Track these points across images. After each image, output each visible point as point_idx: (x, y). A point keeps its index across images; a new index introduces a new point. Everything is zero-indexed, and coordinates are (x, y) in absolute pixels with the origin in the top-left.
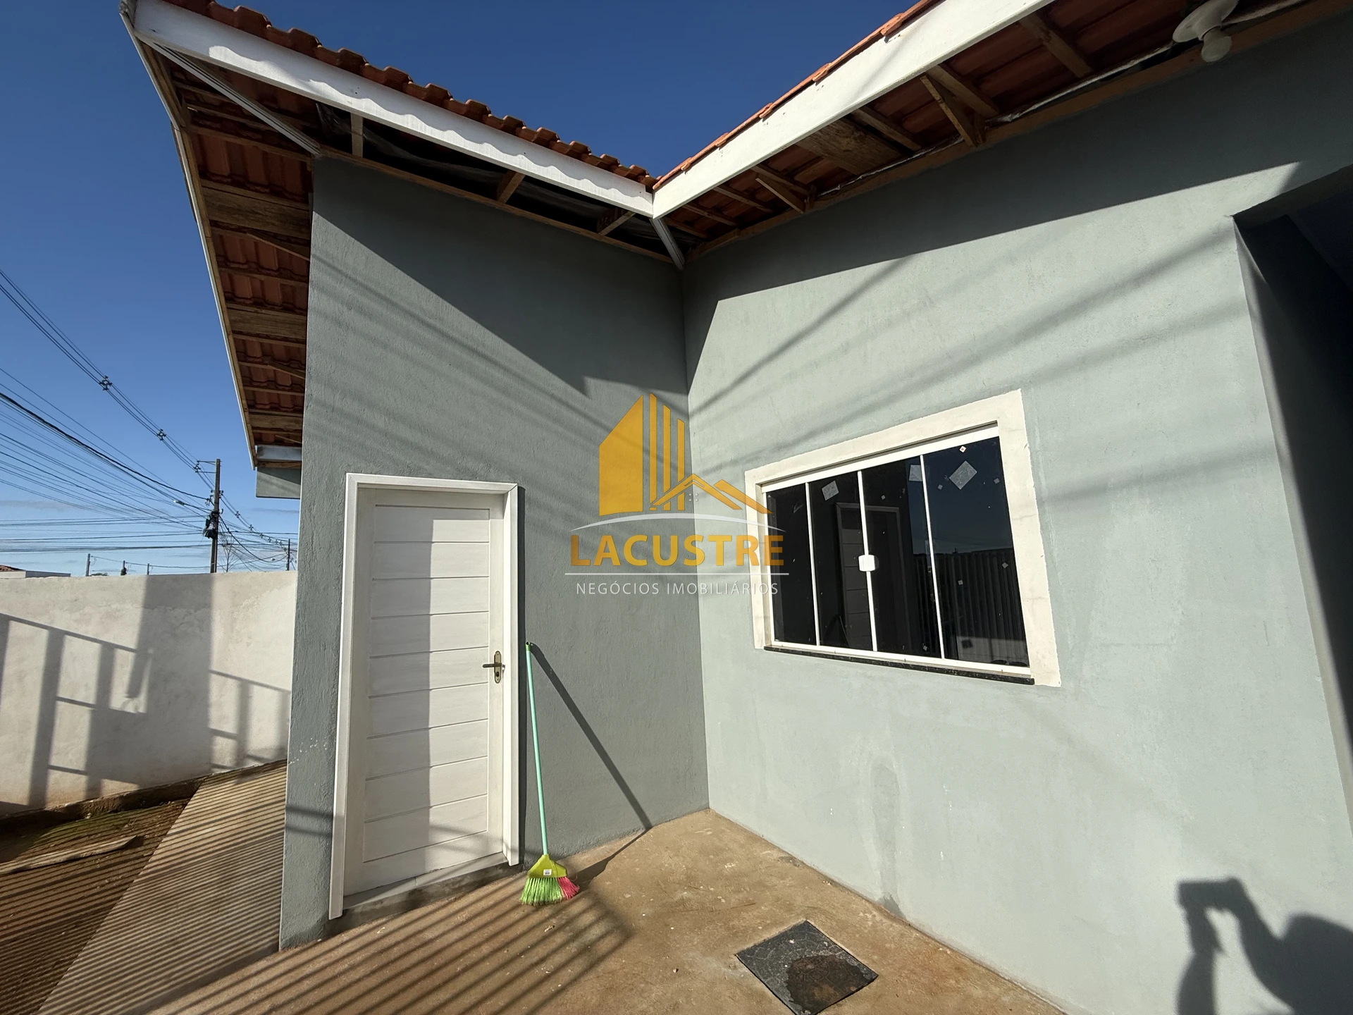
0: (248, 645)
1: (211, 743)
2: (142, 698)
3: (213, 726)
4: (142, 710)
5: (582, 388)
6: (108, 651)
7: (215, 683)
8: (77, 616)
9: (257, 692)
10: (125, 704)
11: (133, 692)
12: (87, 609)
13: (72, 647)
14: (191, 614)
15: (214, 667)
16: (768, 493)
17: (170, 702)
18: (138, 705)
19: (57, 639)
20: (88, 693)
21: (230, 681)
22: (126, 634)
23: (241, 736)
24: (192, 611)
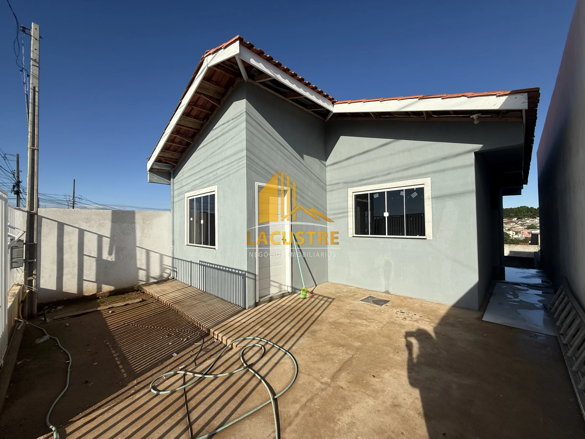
0: (149, 238)
1: (138, 272)
2: (113, 255)
3: (138, 266)
4: (114, 260)
5: (303, 158)
6: (100, 237)
7: (138, 250)
8: (89, 224)
9: (152, 254)
10: (107, 258)
11: (110, 254)
12: (92, 222)
13: (87, 236)
14: (129, 226)
15: (138, 245)
16: (355, 195)
17: (124, 258)
18: (112, 258)
19: (82, 232)
20: (95, 254)
21: (144, 250)
22: (106, 231)
23: (148, 270)
24: (129, 225)
